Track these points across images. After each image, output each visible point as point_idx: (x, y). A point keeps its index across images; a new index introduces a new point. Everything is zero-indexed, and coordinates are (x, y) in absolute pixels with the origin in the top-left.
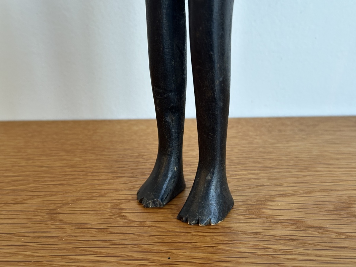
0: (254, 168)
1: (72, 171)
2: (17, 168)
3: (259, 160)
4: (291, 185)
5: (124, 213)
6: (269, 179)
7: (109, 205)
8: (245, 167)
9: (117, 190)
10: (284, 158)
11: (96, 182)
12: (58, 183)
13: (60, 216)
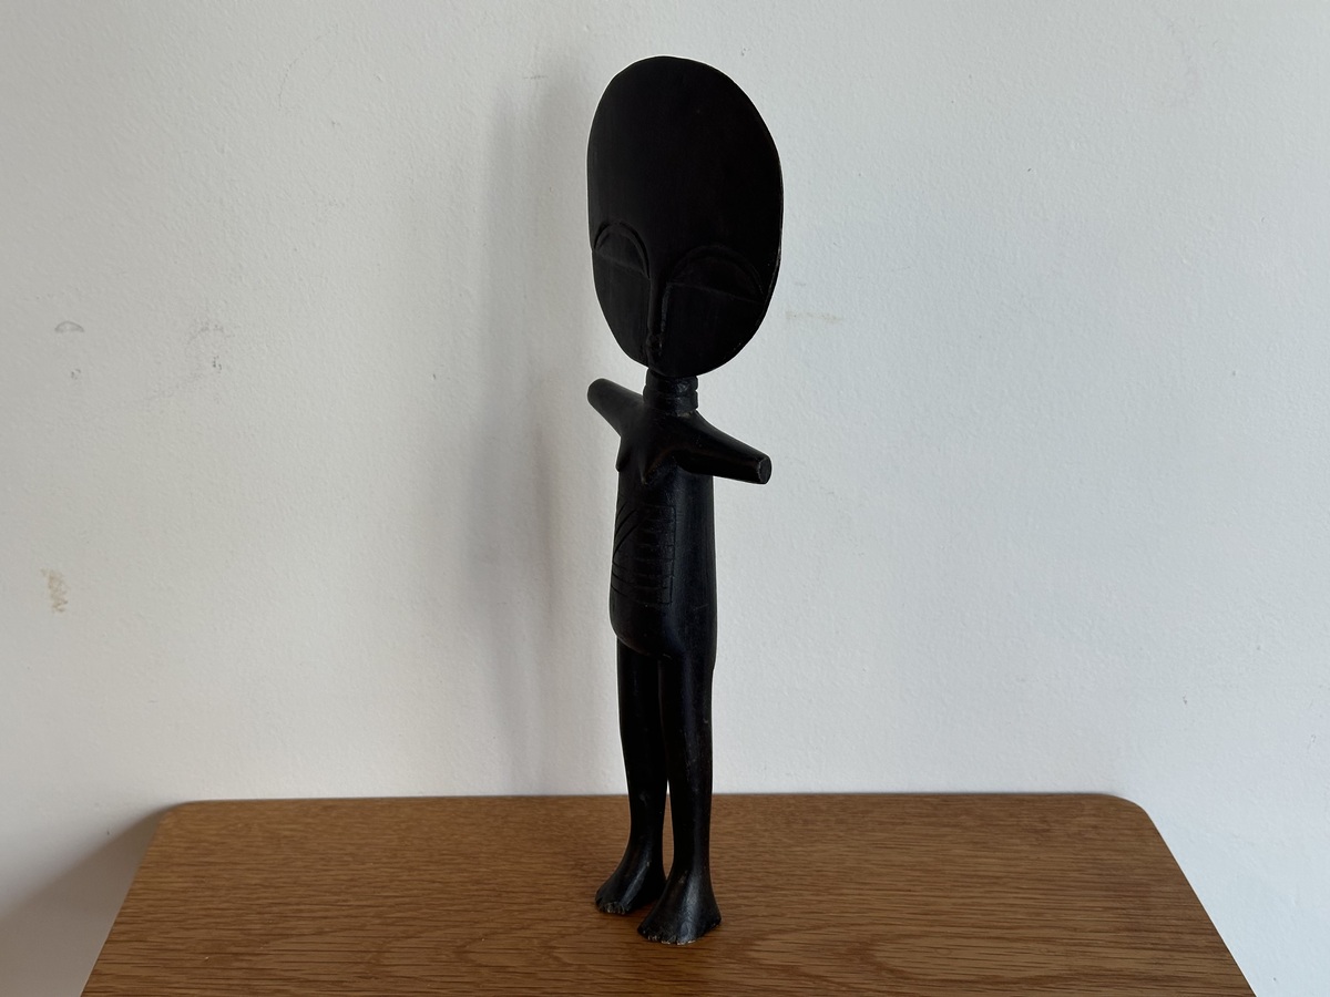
0: (751, 889)
1: (477, 890)
2: (397, 883)
3: (759, 875)
4: (796, 916)
5: (556, 953)
6: (768, 906)
7: (536, 941)
8: (737, 886)
9: (546, 920)
10: (799, 873)
11: (515, 907)
12: (461, 907)
13: (471, 956)
